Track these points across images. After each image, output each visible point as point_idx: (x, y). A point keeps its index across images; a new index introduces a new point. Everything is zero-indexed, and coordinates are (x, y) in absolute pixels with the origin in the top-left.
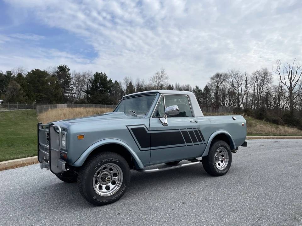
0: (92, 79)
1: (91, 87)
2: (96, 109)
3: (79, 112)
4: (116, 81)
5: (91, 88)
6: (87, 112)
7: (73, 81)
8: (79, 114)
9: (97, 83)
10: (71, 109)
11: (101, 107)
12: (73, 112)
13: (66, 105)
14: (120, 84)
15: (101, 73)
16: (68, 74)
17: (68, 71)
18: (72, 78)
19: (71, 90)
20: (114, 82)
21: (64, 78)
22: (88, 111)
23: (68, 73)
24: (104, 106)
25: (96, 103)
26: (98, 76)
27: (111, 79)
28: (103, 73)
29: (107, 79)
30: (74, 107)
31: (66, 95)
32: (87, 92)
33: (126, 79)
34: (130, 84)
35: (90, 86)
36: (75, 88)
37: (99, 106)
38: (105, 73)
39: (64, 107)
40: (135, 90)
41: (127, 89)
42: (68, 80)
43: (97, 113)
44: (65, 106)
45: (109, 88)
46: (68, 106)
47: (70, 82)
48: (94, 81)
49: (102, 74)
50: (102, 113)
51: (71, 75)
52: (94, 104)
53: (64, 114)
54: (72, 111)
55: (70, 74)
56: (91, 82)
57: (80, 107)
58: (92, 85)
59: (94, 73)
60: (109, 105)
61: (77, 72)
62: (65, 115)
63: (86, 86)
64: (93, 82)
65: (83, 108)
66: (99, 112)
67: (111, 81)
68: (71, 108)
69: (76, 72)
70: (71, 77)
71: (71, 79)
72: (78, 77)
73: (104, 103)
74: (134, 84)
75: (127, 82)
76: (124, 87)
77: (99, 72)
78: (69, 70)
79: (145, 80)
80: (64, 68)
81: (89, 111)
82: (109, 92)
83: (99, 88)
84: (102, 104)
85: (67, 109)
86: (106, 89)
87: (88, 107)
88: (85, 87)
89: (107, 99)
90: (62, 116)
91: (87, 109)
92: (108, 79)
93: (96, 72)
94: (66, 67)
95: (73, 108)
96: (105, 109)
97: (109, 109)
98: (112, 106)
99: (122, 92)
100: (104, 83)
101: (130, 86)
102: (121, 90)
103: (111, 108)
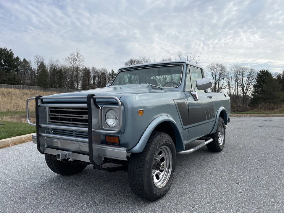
2: (1, 89)
4: (24, 60)
11: (6, 87)
14: (29, 63)
15: (6, 49)
20: (21, 60)
24: (11, 86)
26: (2, 52)
27: (19, 57)
28: (8, 49)
29: (13, 56)
33: (37, 58)
34: (42, 63)
37: (4, 86)
38: (11, 50)
40: (48, 70)
41: (38, 69)
43: (2, 94)
45: (16, 67)
49: (7, 51)
50: (9, 94)
60: (17, 86)
66: (6, 93)
67: (18, 59)
73: (10, 83)
74: (47, 64)
75: (37, 61)
76: (34, 67)
77: (3, 48)
79: (59, 60)
82: (16, 71)
83: (3, 66)
84: (9, 84)
86: (12, 67)
89: (14, 79)
92: (15, 56)
96: (12, 90)
97: (16, 89)
98: (21, 87)
99: (32, 72)
100: (10, 61)
101: (42, 66)
102: (31, 69)
103: (20, 89)
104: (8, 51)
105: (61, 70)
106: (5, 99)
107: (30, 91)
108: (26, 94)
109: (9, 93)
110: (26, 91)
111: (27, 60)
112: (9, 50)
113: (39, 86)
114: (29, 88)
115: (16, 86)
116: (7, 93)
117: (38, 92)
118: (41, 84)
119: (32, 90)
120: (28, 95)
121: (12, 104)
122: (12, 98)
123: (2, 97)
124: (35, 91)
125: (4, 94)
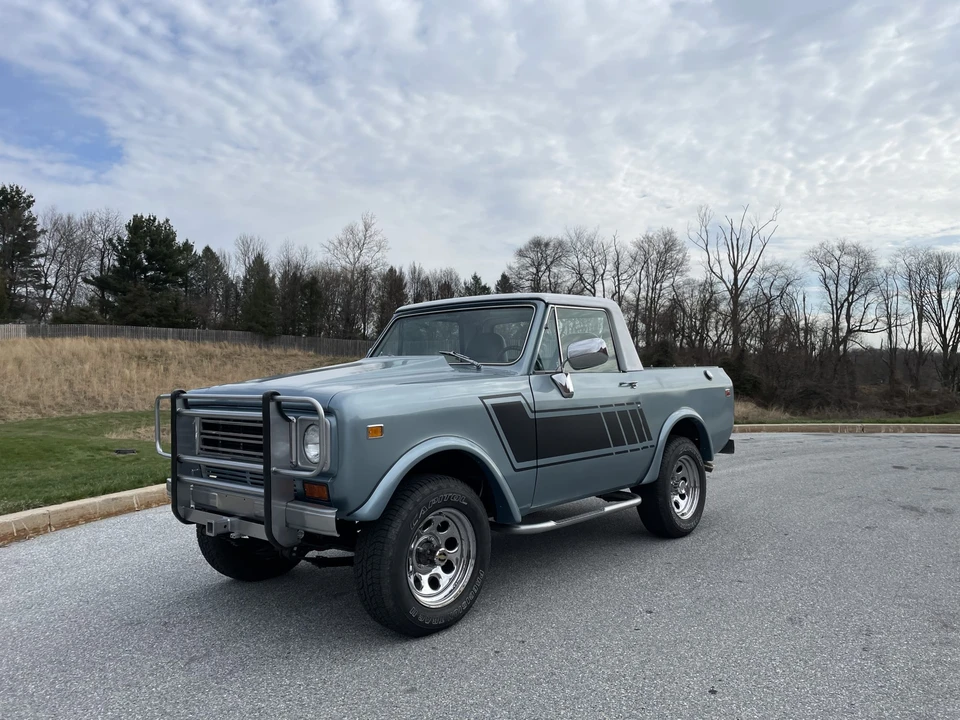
0: (119, 239)
1: (114, 266)
2: (137, 342)
3: (73, 354)
4: (207, 250)
5: (116, 270)
6: (103, 354)
7: (43, 244)
8: (75, 361)
9: (138, 252)
10: (41, 343)
11: (152, 336)
12: (51, 353)
13: (23, 327)
14: (221, 260)
15: (155, 219)
16: (28, 219)
17: (29, 207)
18: (43, 232)
19: (38, 275)
20: (198, 250)
21: (12, 231)
22: (105, 351)
23: (26, 213)
24: (166, 333)
25: (135, 323)
26: (142, 228)
27: (191, 242)
28: (161, 219)
29: (174, 239)
30: (53, 336)
31: (22, 290)
32: (101, 283)
33: (245, 245)
34: (259, 259)
35: (112, 261)
36: (54, 267)
37: (147, 332)
38: (167, 221)
39: (13, 333)
40: (277, 281)
41: (245, 277)
42: (26, 238)
43: (139, 358)
44: (17, 331)
45: (182, 273)
46: (31, 333)
47: (34, 246)
48: (128, 245)
49: (156, 223)
50: (158, 356)
51: (39, 221)
52: (127, 324)
53: (16, 359)
54: (47, 349)
55: (35, 219)
56: (114, 247)
57: (75, 334)
58: (121, 260)
59: (128, 218)
60: (184, 331)
61: (63, 212)
62: (19, 362)
63: (95, 263)
64: (123, 248)
65: (86, 337)
66: (149, 354)
67: (188, 247)
68: (41, 340)
69: (58, 212)
70: (38, 229)
71: (36, 235)
72: (65, 232)
73: (164, 322)
74: (274, 260)
75: (245, 254)
76: (236, 270)
77: (146, 216)
78: (29, 204)
79: (310, 250)
80: (13, 197)
81: (111, 351)
82: (181, 286)
83: (145, 270)
84: (159, 325)
85: (27, 341)
86: (170, 274)
87: (104, 335)
88: (93, 267)
89: (175, 309)
90: (10, 367)
91: (106, 343)
92: (180, 240)
93: (135, 217)
94: (18, 192)
95: (50, 339)
96: (168, 345)
97: (182, 342)
98: (194, 334)
99: (229, 286)
100: (165, 255)
101: (258, 267)
102: (226, 278)
103: (192, 340)
104: (159, 225)
105: (314, 280)
106: (149, 373)
107: (220, 348)
108: (210, 357)
109: (159, 353)
110: (208, 347)
111: (214, 249)
112: (162, 222)
113: (249, 329)
114: (218, 339)
115: (180, 333)
116: (155, 355)
117: (243, 348)
118: (253, 324)
119: (226, 342)
120: (215, 360)
121: (168, 389)
122: (166, 370)
123: (138, 365)
124: (237, 347)
125: (146, 358)
